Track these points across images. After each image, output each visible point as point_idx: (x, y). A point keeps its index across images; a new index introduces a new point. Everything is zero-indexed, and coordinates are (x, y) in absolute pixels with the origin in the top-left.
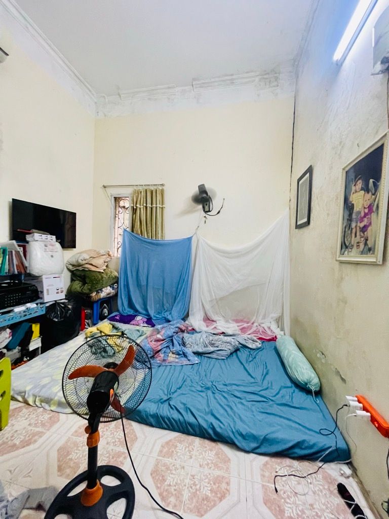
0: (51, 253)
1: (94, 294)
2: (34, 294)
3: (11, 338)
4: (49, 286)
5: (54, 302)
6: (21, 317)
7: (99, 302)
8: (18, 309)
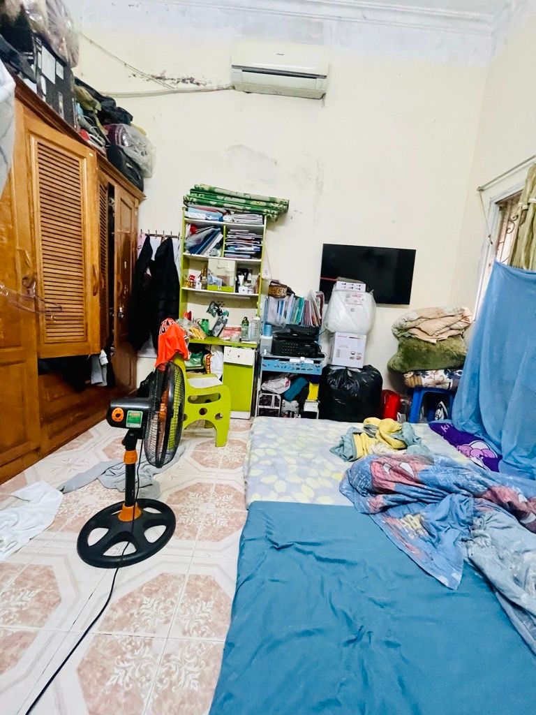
0: (351, 306)
1: (409, 375)
2: (314, 350)
3: (289, 387)
4: (341, 346)
5: (344, 368)
6: (293, 368)
7: (423, 392)
8: (294, 360)
